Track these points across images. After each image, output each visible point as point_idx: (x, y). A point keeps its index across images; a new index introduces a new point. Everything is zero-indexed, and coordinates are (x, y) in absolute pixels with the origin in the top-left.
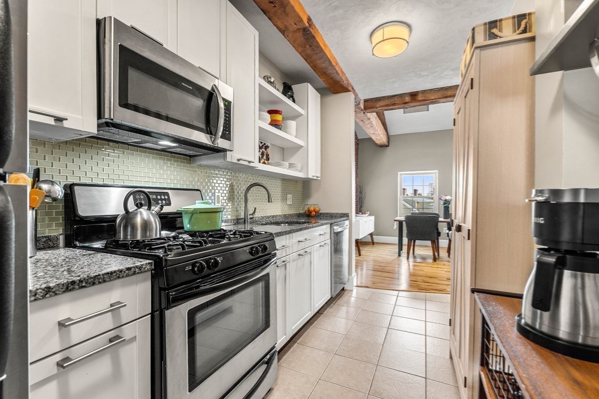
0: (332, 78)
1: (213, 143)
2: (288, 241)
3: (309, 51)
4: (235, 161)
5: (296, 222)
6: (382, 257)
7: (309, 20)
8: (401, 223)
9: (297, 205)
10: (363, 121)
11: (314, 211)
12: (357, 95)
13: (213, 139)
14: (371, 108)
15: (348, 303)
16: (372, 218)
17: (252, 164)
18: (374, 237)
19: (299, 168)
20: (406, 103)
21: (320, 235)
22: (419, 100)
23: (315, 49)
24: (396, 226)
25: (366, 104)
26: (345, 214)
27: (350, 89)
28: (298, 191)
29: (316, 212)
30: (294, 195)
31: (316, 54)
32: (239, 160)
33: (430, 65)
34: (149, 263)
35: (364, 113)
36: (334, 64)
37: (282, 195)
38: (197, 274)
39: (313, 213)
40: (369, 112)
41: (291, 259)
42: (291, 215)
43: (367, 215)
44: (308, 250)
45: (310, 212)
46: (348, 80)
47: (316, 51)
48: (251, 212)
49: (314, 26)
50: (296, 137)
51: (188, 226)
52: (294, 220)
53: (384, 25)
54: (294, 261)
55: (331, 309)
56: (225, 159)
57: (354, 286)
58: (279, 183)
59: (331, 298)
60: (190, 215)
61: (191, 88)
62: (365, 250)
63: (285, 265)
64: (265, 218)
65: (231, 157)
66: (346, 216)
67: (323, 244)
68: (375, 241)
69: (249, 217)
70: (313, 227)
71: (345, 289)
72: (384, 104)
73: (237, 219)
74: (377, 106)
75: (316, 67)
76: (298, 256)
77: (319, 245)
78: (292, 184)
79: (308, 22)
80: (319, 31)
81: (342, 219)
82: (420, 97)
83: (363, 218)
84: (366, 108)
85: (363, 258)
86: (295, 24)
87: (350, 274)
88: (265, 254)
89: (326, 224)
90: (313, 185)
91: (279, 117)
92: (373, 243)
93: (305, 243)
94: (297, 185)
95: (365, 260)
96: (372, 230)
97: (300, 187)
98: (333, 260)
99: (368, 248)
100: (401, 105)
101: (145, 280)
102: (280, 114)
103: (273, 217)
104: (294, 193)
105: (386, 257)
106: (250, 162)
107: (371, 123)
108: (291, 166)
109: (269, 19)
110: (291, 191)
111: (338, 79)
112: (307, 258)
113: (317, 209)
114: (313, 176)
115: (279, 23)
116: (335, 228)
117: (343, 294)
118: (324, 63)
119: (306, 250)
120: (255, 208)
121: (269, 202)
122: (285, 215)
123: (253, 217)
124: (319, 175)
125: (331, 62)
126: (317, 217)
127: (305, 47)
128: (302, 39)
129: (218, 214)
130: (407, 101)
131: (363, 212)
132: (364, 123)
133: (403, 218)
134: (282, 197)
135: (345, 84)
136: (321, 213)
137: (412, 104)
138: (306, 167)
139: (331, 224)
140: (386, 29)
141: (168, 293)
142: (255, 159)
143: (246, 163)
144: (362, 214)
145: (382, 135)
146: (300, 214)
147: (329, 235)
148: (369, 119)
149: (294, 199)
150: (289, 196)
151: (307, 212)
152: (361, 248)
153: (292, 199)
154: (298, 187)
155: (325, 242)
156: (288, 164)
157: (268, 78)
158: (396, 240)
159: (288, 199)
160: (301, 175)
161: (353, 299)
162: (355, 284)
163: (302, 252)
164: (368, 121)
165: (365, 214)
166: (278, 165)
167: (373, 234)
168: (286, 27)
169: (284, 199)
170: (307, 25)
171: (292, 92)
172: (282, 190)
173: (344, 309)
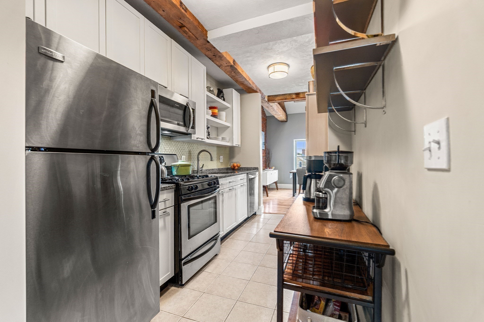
0: (247, 86)
1: (187, 131)
2: (224, 181)
3: (233, 74)
4: (196, 139)
5: (227, 172)
6: (282, 197)
7: (234, 61)
8: (294, 174)
9: (226, 163)
10: (268, 107)
11: (237, 166)
12: (263, 94)
13: (187, 130)
14: (272, 101)
15: (258, 221)
16: (276, 171)
17: (203, 140)
18: (278, 184)
19: (228, 140)
20: (293, 99)
21: (241, 179)
22: (301, 97)
23: (237, 73)
24: (291, 176)
25: (269, 98)
26: (256, 168)
27: (258, 91)
28: (226, 154)
29: (238, 167)
30: (224, 156)
31: (238, 76)
32: (197, 138)
33: (303, 81)
34: (174, 185)
35: (268, 103)
36: (248, 80)
37: (217, 156)
38: (190, 191)
39: (236, 167)
40: (271, 103)
41: (226, 191)
42: (222, 169)
43: (272, 169)
44: (234, 187)
45: (234, 167)
46: (257, 87)
47: (238, 74)
48: (201, 167)
49: (237, 63)
50: (225, 121)
51: (175, 173)
52: (225, 171)
53: (274, 64)
54: (227, 192)
55: (248, 224)
56: (191, 138)
57: (262, 213)
58: (215, 148)
59: (248, 217)
60: (177, 167)
61: (178, 106)
62: (271, 194)
63: (223, 194)
64: (208, 170)
65: (194, 137)
66: (257, 169)
67: (242, 185)
68: (279, 187)
69: (200, 169)
70: (237, 175)
71: (256, 214)
72: (280, 99)
73: (193, 171)
74: (276, 100)
75: (237, 81)
76: (229, 190)
77: (240, 185)
78: (223, 150)
79: (233, 63)
80: (239, 65)
81: (254, 171)
82: (301, 96)
83: (269, 171)
84: (269, 100)
85: (270, 198)
86: (226, 64)
87: (260, 205)
88: (214, 186)
89: (244, 173)
90: (236, 150)
91: (216, 111)
92: (277, 189)
93: (233, 183)
94: (226, 150)
95: (270, 199)
96: (276, 179)
97: (227, 151)
98: (249, 199)
99: (274, 192)
100: (290, 99)
101: (172, 192)
102: (217, 109)
103: (212, 170)
104: (224, 155)
105: (285, 197)
106: (202, 139)
107: (273, 109)
108: (223, 139)
109: (213, 61)
110: (222, 154)
111: (251, 86)
112: (234, 192)
113: (239, 165)
114: (236, 145)
115: (217, 63)
116: (250, 176)
117: (255, 217)
118: (242, 79)
119: (233, 187)
120: (203, 164)
121: (211, 160)
122: (219, 169)
123: (202, 170)
124: (240, 144)
125: (246, 79)
126: (238, 170)
127: (232, 73)
128: (230, 69)
129: (190, 167)
130: (294, 97)
131: (270, 167)
132: (269, 108)
133: (295, 171)
134: (217, 158)
135: (255, 89)
136: (241, 168)
137: (297, 99)
138: (232, 140)
139: (247, 173)
140: (276, 66)
141: (182, 197)
142: (205, 137)
143: (201, 140)
144: (270, 168)
145: (281, 115)
146: (228, 168)
147: (246, 179)
148: (272, 106)
149: (224, 159)
150: (221, 157)
151: (232, 167)
152: (268, 192)
153: (223, 159)
154: (226, 151)
155: (244, 184)
156: (221, 138)
157: (209, 88)
158: (291, 186)
159: (220, 159)
160: (229, 144)
161: (261, 220)
162: (263, 211)
163: (231, 188)
164: (272, 107)
165: (271, 168)
166: (216, 139)
167: (278, 182)
168: (221, 65)
169: (219, 159)
170: (233, 64)
171: (223, 94)
172: (217, 153)
173: (256, 224)
